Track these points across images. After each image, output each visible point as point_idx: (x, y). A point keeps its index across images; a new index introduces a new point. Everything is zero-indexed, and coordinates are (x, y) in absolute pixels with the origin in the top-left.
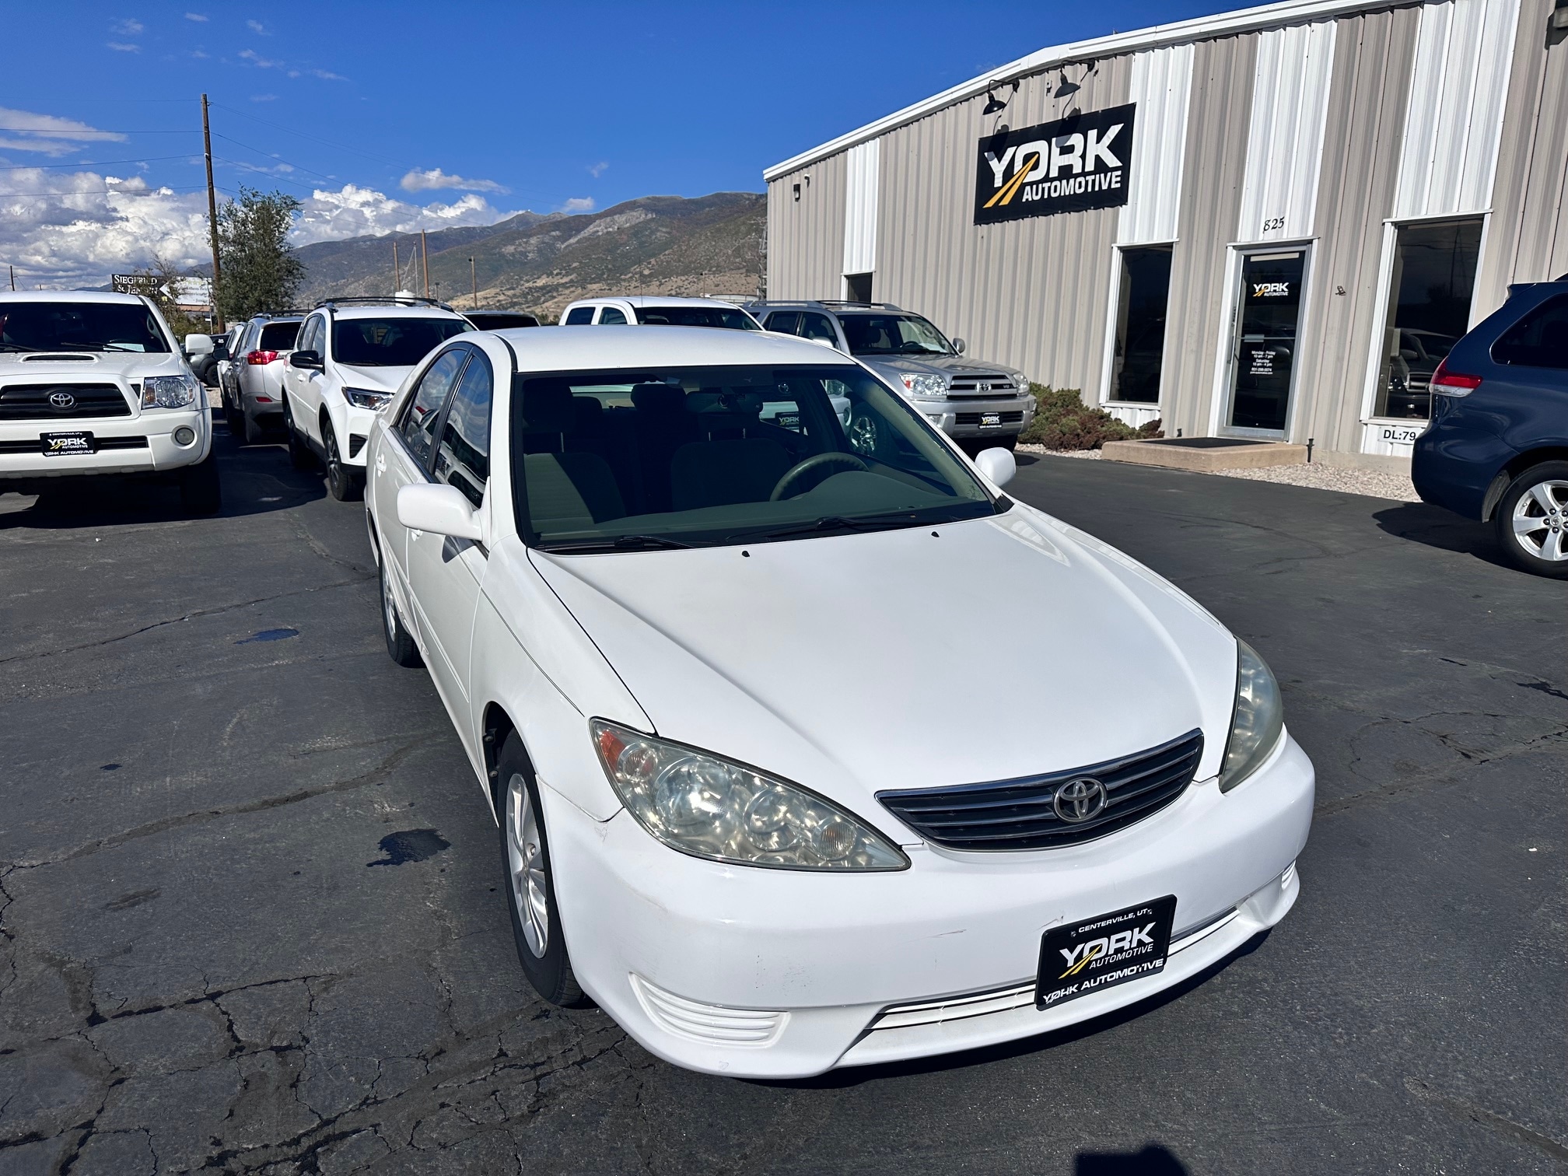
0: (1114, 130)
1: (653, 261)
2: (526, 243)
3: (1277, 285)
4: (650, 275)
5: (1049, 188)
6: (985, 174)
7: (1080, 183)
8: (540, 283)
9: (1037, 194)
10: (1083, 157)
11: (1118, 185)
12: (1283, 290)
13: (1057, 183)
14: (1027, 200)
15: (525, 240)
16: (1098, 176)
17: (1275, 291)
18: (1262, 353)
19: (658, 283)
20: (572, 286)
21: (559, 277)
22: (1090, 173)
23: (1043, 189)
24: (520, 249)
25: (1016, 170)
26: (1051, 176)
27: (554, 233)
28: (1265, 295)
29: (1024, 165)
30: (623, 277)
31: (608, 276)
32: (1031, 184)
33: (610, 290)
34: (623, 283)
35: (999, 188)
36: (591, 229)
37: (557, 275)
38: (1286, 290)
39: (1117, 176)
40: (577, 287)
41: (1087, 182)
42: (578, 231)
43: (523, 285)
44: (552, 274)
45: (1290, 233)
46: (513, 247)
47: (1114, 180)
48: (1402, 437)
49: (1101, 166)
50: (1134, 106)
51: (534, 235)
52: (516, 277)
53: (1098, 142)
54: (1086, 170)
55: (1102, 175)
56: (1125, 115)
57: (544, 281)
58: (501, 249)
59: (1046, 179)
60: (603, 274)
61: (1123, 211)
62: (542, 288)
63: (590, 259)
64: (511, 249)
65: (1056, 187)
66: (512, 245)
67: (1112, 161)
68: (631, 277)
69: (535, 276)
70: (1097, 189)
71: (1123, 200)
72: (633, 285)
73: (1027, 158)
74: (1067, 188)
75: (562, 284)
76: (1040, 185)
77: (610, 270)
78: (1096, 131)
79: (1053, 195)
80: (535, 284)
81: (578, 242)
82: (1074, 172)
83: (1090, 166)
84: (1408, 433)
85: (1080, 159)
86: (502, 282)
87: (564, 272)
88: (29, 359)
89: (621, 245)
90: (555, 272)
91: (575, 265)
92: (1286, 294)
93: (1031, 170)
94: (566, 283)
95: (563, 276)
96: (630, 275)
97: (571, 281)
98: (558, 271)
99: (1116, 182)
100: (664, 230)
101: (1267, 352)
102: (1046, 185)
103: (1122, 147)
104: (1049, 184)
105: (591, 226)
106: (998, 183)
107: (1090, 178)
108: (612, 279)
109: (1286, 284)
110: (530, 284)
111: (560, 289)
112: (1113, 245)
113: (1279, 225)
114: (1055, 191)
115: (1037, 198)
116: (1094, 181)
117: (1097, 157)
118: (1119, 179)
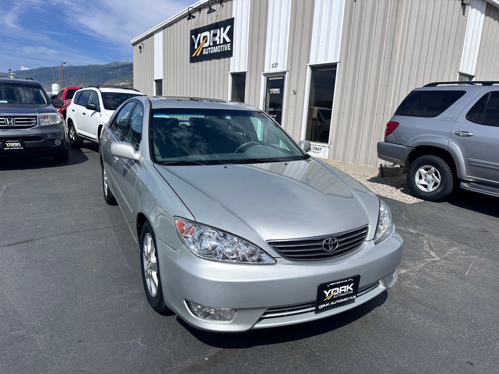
0: (228, 27)
2: (117, 71)
3: (276, 89)
5: (210, 49)
6: (192, 43)
7: (219, 48)
9: (207, 52)
10: (220, 38)
11: (230, 49)
12: (278, 91)
13: (212, 48)
14: (204, 54)
15: (116, 70)
16: (224, 45)
17: (276, 92)
18: (272, 115)
21: (128, 82)
22: (222, 44)
23: (209, 50)
24: (115, 73)
25: (201, 42)
26: (211, 45)
27: (126, 68)
28: (273, 93)
29: (203, 40)
32: (205, 48)
35: (196, 49)
37: (127, 82)
38: (279, 91)
39: (229, 46)
41: (221, 47)
44: (125, 81)
45: (279, 69)
46: (112, 72)
47: (229, 47)
48: (313, 149)
49: (225, 42)
50: (234, 18)
52: (113, 82)
53: (224, 32)
54: (221, 43)
55: (225, 45)
56: (231, 22)
57: (123, 84)
58: (108, 72)
59: (210, 46)
61: (232, 59)
64: (111, 73)
65: (212, 49)
66: (112, 71)
67: (228, 40)
69: (120, 82)
70: (224, 50)
71: (231, 55)
73: (204, 37)
74: (216, 50)
75: (129, 85)
76: (208, 48)
78: (223, 28)
79: (212, 52)
80: (119, 85)
82: (217, 44)
83: (222, 42)
84: (315, 147)
85: (219, 39)
87: (129, 81)
90: (126, 81)
92: (279, 93)
93: (205, 43)
94: (130, 85)
95: (129, 82)
98: (127, 81)
99: (229, 48)
101: (274, 115)
102: (209, 48)
103: (230, 34)
104: (210, 48)
106: (196, 47)
107: (222, 46)
109: (279, 89)
112: (229, 72)
113: (276, 66)
114: (212, 51)
115: (207, 53)
116: (223, 47)
117: (224, 38)
118: (230, 47)
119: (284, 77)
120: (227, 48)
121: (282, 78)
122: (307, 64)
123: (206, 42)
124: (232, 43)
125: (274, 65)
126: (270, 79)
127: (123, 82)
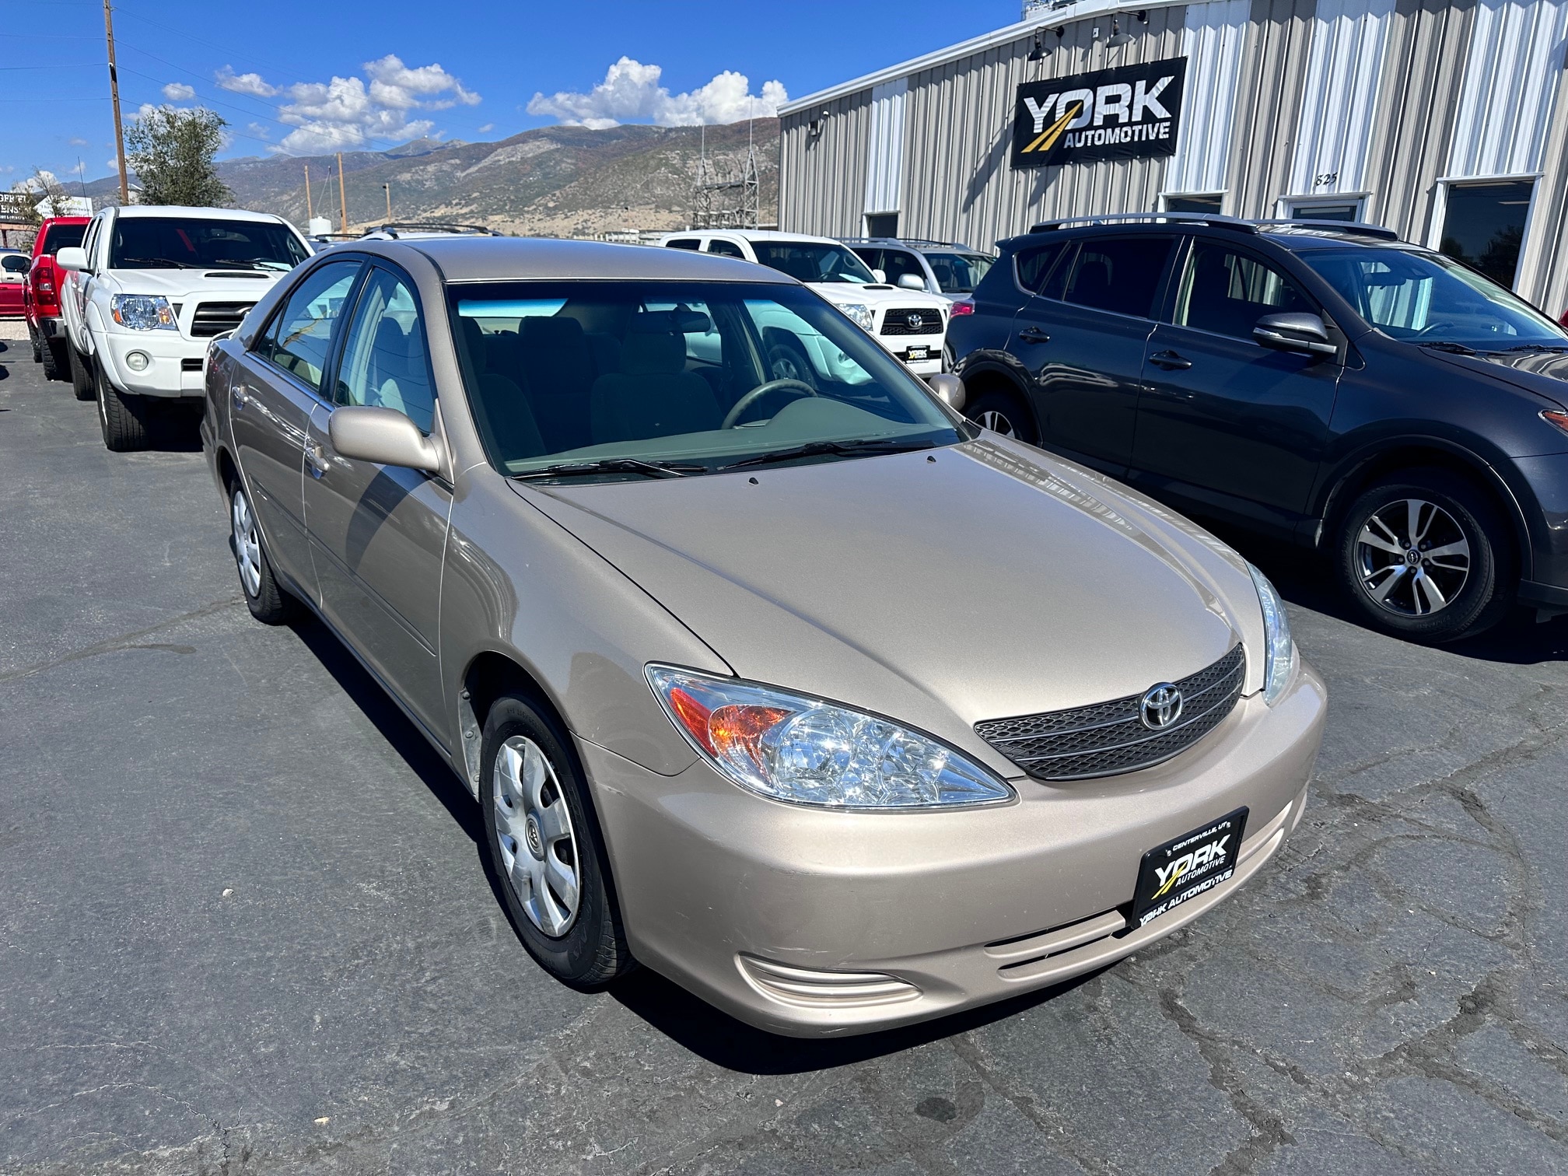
0: (1165, 82)
1: (557, 193)
2: (423, 170)
4: (555, 208)
5: (1093, 136)
6: (1023, 118)
7: (1126, 133)
8: (437, 213)
10: (1130, 107)
11: (1167, 136)
13: (1102, 131)
14: (1069, 146)
15: (421, 167)
16: (1145, 126)
19: (563, 216)
20: (472, 217)
21: (459, 207)
23: (1087, 137)
24: (416, 177)
25: (1058, 116)
27: (453, 161)
29: (1066, 112)
30: (526, 209)
31: (511, 207)
32: (1073, 131)
33: (513, 222)
34: (526, 216)
35: (1039, 134)
36: (493, 157)
37: (456, 205)
39: (1165, 127)
40: (477, 218)
41: (1133, 132)
42: (479, 160)
43: (420, 215)
44: (450, 203)
46: (409, 175)
47: (1162, 131)
49: (1148, 117)
50: (1186, 59)
51: (432, 162)
52: (413, 206)
53: (1146, 93)
54: (1133, 120)
55: (1150, 126)
56: (1176, 67)
57: (443, 212)
58: (396, 176)
59: (1090, 126)
60: (506, 205)
61: (1173, 162)
62: (441, 219)
63: (491, 189)
64: (407, 176)
66: (409, 172)
67: (1160, 112)
68: (535, 209)
69: (434, 206)
70: (1144, 138)
71: (1171, 151)
72: (537, 218)
73: (1070, 106)
74: (1112, 137)
75: (462, 214)
76: (1083, 133)
77: (512, 201)
78: (1144, 82)
79: (1097, 143)
80: (433, 215)
81: (477, 171)
82: (1120, 121)
83: (1137, 116)
85: (1127, 109)
86: (396, 210)
87: (463, 202)
88: (207, 275)
89: (524, 175)
90: (454, 202)
91: (475, 195)
93: (1073, 117)
94: (466, 214)
95: (462, 206)
96: (534, 207)
97: (472, 212)
98: (457, 201)
99: (1165, 133)
100: (569, 161)
102: (1090, 133)
103: (1171, 99)
104: (1093, 132)
105: (493, 155)
106: (1038, 128)
107: (1137, 128)
108: (514, 211)
110: (428, 214)
111: (460, 220)
112: (1162, 194)
114: (1099, 139)
115: (1079, 145)
116: (1141, 131)
118: (1167, 130)
119: (1356, 206)
120: (1158, 132)
122: (1438, 179)
123: (1079, 114)
124: (1174, 121)
126: (1303, 210)
127: (443, 206)
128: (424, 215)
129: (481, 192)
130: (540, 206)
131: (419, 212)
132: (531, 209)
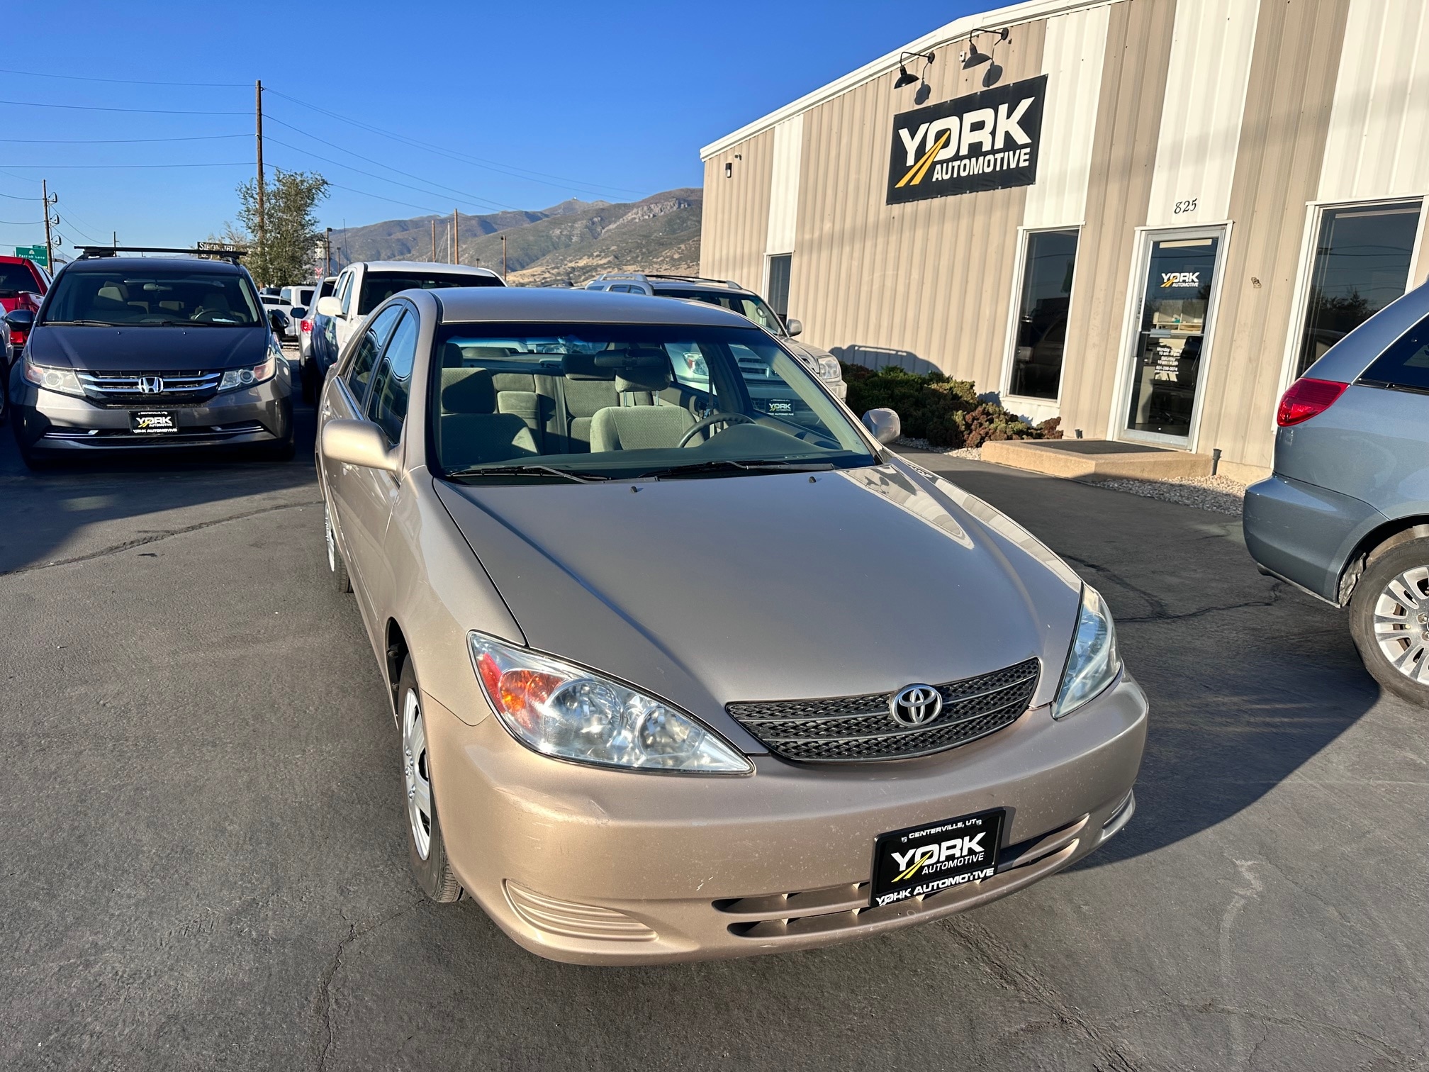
0: (1025, 104)
1: (683, 246)
2: (571, 227)
3: (1187, 274)
4: (680, 259)
5: (959, 166)
6: (898, 150)
7: (989, 161)
8: (582, 263)
9: (947, 173)
10: (993, 133)
11: (1027, 164)
12: (1193, 281)
13: (966, 161)
14: (937, 178)
15: (570, 225)
16: (1007, 153)
17: (1184, 281)
18: (1168, 350)
19: (686, 266)
20: (609, 267)
21: (599, 258)
22: (999, 151)
23: (953, 167)
24: (566, 232)
25: (928, 148)
26: (961, 154)
27: (596, 219)
28: (1174, 285)
29: (935, 143)
30: (655, 260)
31: (642, 258)
32: (941, 162)
34: (655, 266)
35: (912, 167)
36: (630, 216)
37: (597, 256)
38: (1196, 280)
39: (1025, 154)
40: (614, 268)
41: (996, 160)
42: (618, 218)
43: (566, 265)
44: (592, 255)
45: (1201, 217)
46: (560, 230)
47: (1022, 158)
49: (1010, 144)
50: (1045, 78)
51: (579, 220)
52: (561, 257)
53: (1008, 117)
54: (995, 148)
55: (1011, 153)
56: (1035, 88)
57: (585, 262)
59: (957, 157)
60: (638, 257)
61: (1032, 189)
62: (582, 268)
63: (627, 243)
64: (557, 232)
65: (965, 165)
66: (558, 229)
67: (1021, 137)
68: (661, 261)
69: (578, 257)
70: (1005, 167)
72: (664, 268)
73: (939, 135)
74: (977, 167)
76: (950, 164)
77: (643, 254)
78: (1007, 105)
79: (963, 174)
80: (577, 265)
81: (617, 228)
82: (984, 150)
83: (999, 144)
85: (990, 136)
86: (547, 261)
87: (603, 254)
89: (655, 231)
90: (595, 254)
91: (613, 248)
92: (1196, 285)
93: (942, 148)
94: (605, 264)
95: (603, 257)
96: (662, 258)
99: (1025, 160)
100: (694, 219)
102: (956, 164)
103: (1031, 123)
104: (958, 162)
105: (630, 214)
106: (910, 161)
107: (999, 156)
108: (646, 262)
109: (1197, 274)
110: (573, 265)
111: (599, 269)
112: (1020, 229)
113: (1191, 207)
114: (964, 170)
115: (946, 177)
116: (1002, 159)
117: (1007, 133)
118: (1027, 157)
119: (1215, 240)
120: (1019, 159)
121: (1209, 242)
122: (1309, 203)
123: (946, 145)
124: (1034, 147)
125: (1183, 207)
126: (1162, 246)
127: (586, 257)
128: (570, 265)
129: (618, 246)
130: (667, 257)
131: (566, 262)
132: (659, 260)
